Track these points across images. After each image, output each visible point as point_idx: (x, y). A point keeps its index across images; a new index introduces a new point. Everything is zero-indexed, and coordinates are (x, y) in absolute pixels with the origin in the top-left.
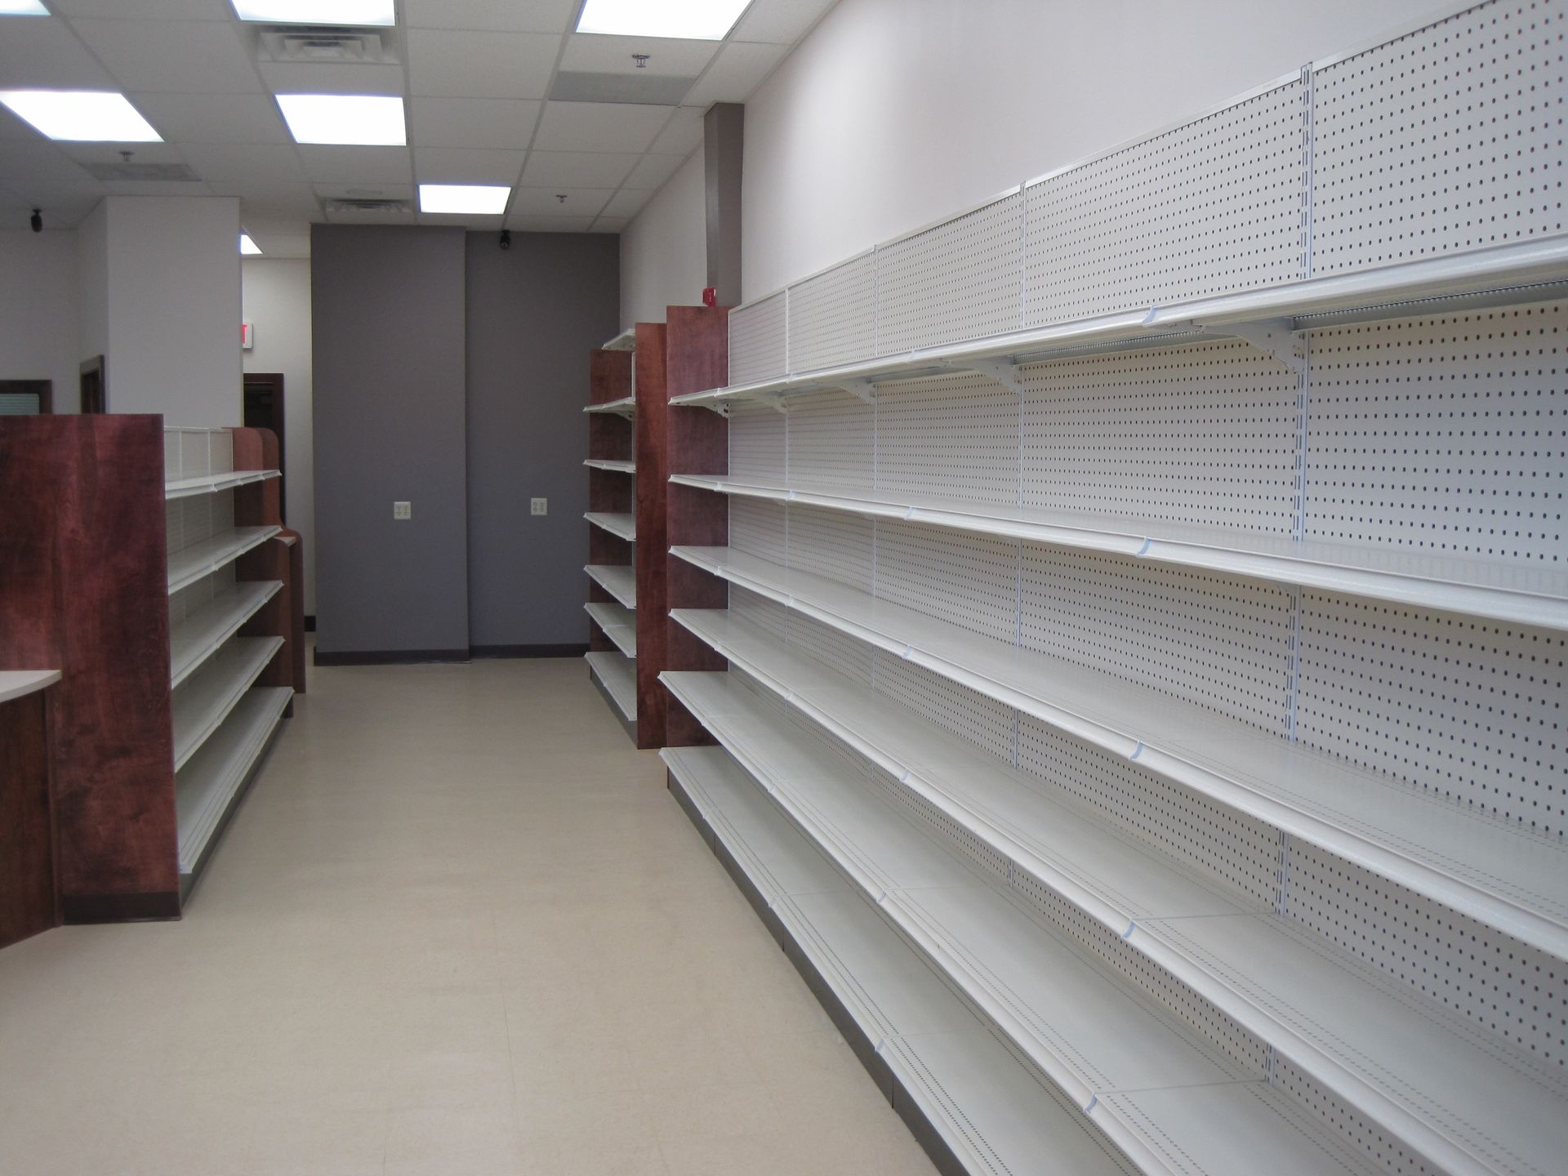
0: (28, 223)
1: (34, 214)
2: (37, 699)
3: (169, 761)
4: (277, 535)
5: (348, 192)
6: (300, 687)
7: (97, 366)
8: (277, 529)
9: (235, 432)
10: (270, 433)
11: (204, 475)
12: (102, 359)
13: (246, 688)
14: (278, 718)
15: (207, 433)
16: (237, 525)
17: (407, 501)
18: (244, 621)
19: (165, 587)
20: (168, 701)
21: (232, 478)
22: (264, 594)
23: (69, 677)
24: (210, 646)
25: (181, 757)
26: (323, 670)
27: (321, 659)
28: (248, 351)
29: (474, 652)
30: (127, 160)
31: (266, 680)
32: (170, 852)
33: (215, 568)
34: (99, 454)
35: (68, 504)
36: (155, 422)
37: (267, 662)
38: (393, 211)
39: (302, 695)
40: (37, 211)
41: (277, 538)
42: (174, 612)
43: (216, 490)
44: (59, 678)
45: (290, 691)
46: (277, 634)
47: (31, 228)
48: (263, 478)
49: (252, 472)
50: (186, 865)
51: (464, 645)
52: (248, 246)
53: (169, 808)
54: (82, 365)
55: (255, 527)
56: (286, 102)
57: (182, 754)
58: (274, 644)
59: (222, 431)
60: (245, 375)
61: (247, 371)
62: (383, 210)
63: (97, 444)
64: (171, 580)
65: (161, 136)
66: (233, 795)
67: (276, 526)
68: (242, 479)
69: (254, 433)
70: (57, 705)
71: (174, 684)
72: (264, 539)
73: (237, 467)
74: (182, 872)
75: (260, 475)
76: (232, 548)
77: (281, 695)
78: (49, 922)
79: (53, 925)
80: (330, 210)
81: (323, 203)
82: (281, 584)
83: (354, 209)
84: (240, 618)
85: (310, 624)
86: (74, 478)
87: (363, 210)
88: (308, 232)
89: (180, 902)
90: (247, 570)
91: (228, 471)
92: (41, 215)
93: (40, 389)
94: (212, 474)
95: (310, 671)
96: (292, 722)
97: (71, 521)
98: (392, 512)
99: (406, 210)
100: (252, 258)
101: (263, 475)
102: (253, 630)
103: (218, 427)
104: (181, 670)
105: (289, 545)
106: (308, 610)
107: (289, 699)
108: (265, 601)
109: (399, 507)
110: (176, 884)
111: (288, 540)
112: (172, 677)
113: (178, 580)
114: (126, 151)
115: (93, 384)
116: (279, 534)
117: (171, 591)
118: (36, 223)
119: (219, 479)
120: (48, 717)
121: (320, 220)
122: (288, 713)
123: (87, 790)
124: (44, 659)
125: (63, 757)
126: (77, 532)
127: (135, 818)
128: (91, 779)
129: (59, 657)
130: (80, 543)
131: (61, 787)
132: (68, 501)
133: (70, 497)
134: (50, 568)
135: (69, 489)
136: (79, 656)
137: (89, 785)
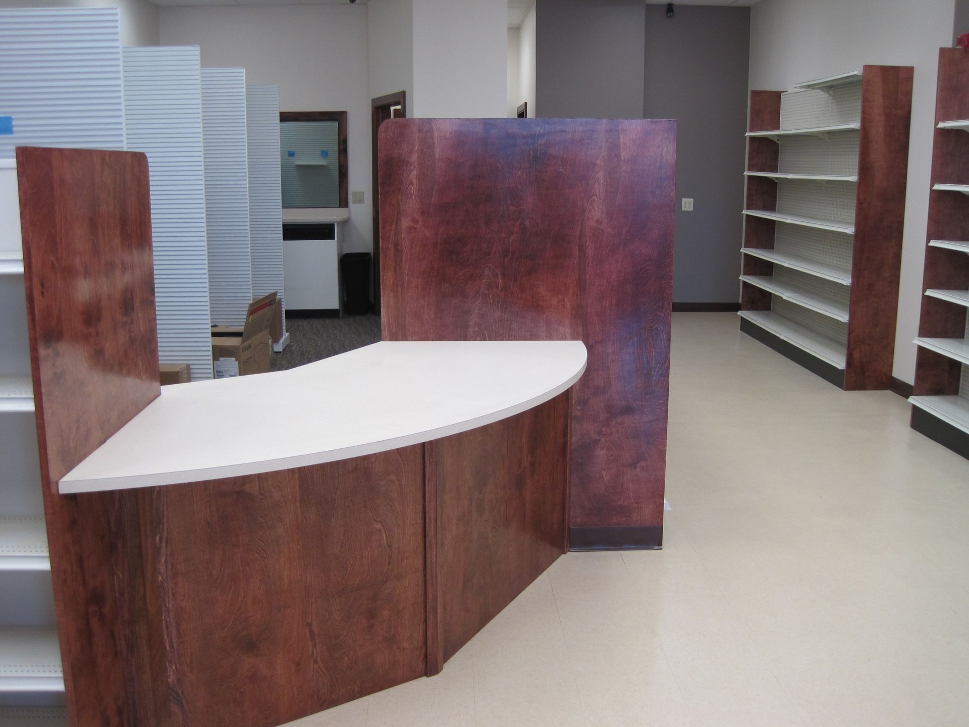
12: (404, 93)
20: (667, 368)
23: (588, 347)
34: (624, 154)
35: (595, 198)
53: (661, 457)
54: (374, 100)
63: (622, 145)
78: (561, 551)
79: (564, 552)
86: (601, 175)
93: (339, 117)
97: (596, 212)
110: (662, 519)
123: (596, 442)
124: (568, 331)
125: (578, 413)
126: (601, 222)
127: (633, 465)
128: (599, 433)
129: (580, 329)
130: (603, 232)
131: (574, 439)
132: (595, 195)
133: (597, 191)
134: (577, 253)
135: (596, 185)
136: (597, 329)
137: (597, 437)
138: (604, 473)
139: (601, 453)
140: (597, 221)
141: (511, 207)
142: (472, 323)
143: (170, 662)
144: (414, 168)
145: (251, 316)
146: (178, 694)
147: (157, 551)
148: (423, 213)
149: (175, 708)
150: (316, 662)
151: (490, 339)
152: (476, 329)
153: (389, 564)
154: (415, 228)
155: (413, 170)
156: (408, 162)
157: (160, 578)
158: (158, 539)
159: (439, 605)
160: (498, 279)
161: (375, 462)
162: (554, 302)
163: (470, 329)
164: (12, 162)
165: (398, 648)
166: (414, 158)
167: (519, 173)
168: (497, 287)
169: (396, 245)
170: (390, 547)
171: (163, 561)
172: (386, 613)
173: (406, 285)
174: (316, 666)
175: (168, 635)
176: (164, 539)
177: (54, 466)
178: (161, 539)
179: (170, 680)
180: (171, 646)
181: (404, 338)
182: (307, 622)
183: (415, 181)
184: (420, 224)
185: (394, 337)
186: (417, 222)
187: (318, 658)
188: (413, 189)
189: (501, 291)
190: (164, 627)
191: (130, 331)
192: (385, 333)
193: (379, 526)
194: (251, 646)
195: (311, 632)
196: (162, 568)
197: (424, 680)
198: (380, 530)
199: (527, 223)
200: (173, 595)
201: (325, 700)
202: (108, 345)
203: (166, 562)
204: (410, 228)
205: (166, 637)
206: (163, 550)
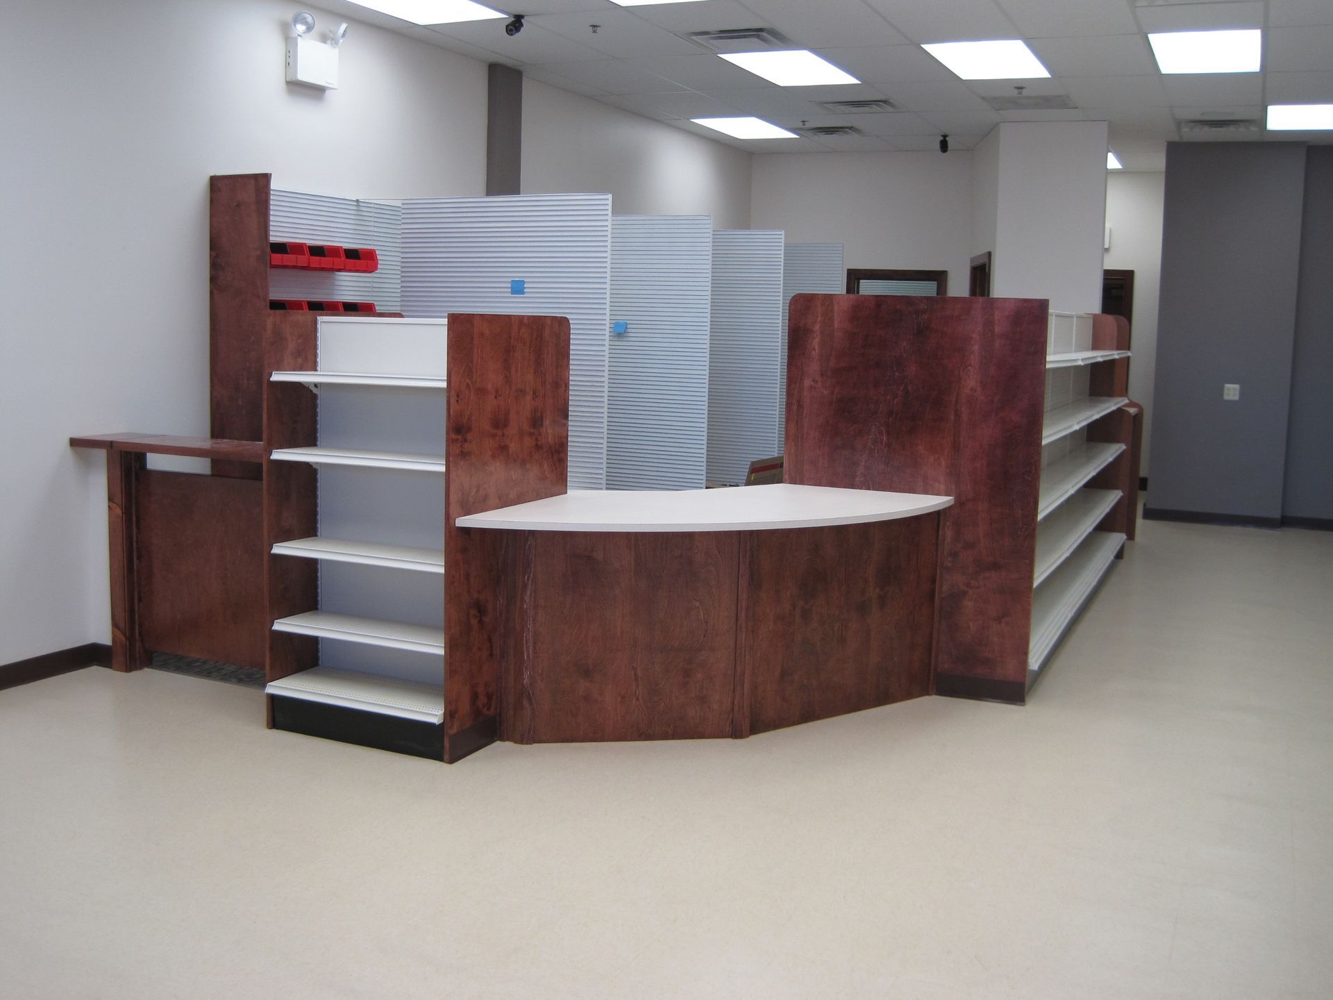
0: (938, 146)
1: (942, 138)
2: (935, 517)
3: (1030, 578)
4: (1124, 406)
5: (1203, 114)
6: (1131, 536)
7: (985, 260)
8: (1124, 400)
9: (1095, 316)
10: (1123, 320)
11: (1070, 352)
12: (989, 254)
13: (1090, 529)
14: (1112, 557)
15: (1073, 317)
16: (1091, 395)
17: (1235, 383)
18: (1093, 474)
19: (1041, 439)
20: (1034, 530)
21: (1095, 355)
22: (1110, 453)
23: (960, 503)
24: (1067, 491)
25: (1039, 576)
26: (1149, 523)
27: (1150, 514)
28: (1107, 250)
29: (1285, 522)
30: (1020, 93)
31: (1105, 526)
32: (1022, 650)
33: (1077, 427)
34: (997, 329)
35: (970, 368)
36: (1043, 305)
37: (1107, 510)
38: (1242, 129)
39: (1131, 542)
40: (945, 136)
41: (1126, 409)
42: (1045, 458)
43: (1082, 364)
44: (952, 503)
45: (1123, 536)
46: (1116, 488)
47: (940, 150)
48: (1117, 357)
49: (1106, 351)
50: (1034, 663)
51: (1276, 514)
52: (1113, 162)
53: (1026, 615)
54: (972, 260)
55: (1105, 398)
56: (1156, 40)
57: (1041, 573)
58: (1112, 498)
59: (1086, 316)
60: (1105, 270)
61: (1105, 268)
62: (1232, 128)
63: (996, 322)
64: (1045, 433)
65: (1049, 72)
66: (1073, 614)
67: (1122, 398)
68: (1101, 356)
69: (1110, 319)
70: (948, 524)
71: (1040, 517)
72: (1114, 408)
73: (1095, 347)
74: (1030, 668)
75: (1116, 355)
76: (1088, 413)
77: (1116, 540)
78: (925, 692)
79: (928, 694)
80: (1185, 130)
81: (1179, 124)
82: (1124, 447)
83: (1206, 129)
84: (1089, 472)
85: (1143, 484)
86: (976, 348)
87: (1214, 129)
88: (1164, 149)
89: (1026, 690)
90: (1097, 433)
91: (1087, 350)
92: (947, 139)
93: (939, 277)
94: (1075, 352)
95: (1140, 522)
96: (1122, 564)
97: (971, 382)
98: (1222, 394)
99: (1254, 129)
100: (1115, 172)
101: (1118, 354)
102: (1098, 484)
103: (1081, 312)
104: (1046, 507)
105: (1133, 414)
106: (1143, 472)
107: (1122, 543)
108: (1111, 459)
109: (1229, 389)
110: (1025, 676)
111: (1132, 411)
112: (1039, 511)
113: (1051, 433)
114: (1020, 86)
115: (981, 274)
116: (1126, 405)
117: (1044, 442)
118: (944, 146)
119: (1083, 357)
120: (940, 533)
121: (1175, 138)
122: (1119, 555)
123: (964, 593)
124: (942, 487)
125: (949, 564)
126: (976, 391)
127: (999, 619)
128: (968, 585)
129: (953, 487)
130: (977, 398)
131: (945, 588)
132: (970, 365)
133: (972, 362)
134: (952, 417)
135: (972, 356)
136: (969, 487)
137: (965, 589)
138: (971, 624)
139: (968, 604)
140: (972, 389)
141: (897, 374)
142: (859, 473)
143: (526, 668)
144: (817, 336)
145: (753, 474)
146: (529, 694)
147: (525, 586)
148: (822, 375)
149: (526, 703)
150: (638, 699)
151: (874, 490)
152: (862, 479)
153: (705, 636)
154: (815, 388)
155: (816, 338)
156: (812, 331)
157: (525, 606)
158: (526, 578)
159: (746, 680)
160: (883, 436)
161: (696, 553)
162: (931, 460)
163: (857, 479)
164: (445, 321)
165: (709, 707)
166: (817, 327)
167: (905, 344)
168: (882, 444)
169: (799, 401)
170: (706, 622)
171: (528, 594)
172: (699, 676)
173: (805, 436)
174: (637, 702)
175: (527, 648)
176: (531, 579)
177: (454, 508)
178: (528, 578)
179: (525, 682)
180: (528, 656)
181: (802, 483)
182: (633, 667)
183: (817, 347)
184: (820, 384)
185: (793, 481)
186: (817, 382)
187: (640, 698)
188: (815, 354)
189: (885, 447)
190: (525, 642)
191: (537, 439)
192: (786, 477)
193: (697, 604)
194: (587, 673)
195: (636, 675)
196: (527, 598)
197: (730, 741)
198: (698, 608)
199: (910, 388)
200: (534, 620)
201: (643, 733)
202: (512, 445)
203: (530, 595)
204: (811, 387)
205: (525, 649)
206: (529, 586)
